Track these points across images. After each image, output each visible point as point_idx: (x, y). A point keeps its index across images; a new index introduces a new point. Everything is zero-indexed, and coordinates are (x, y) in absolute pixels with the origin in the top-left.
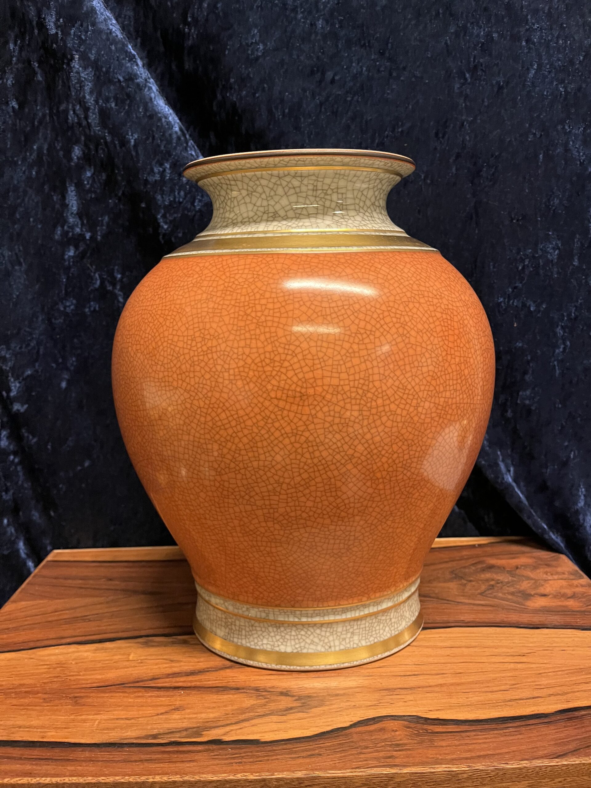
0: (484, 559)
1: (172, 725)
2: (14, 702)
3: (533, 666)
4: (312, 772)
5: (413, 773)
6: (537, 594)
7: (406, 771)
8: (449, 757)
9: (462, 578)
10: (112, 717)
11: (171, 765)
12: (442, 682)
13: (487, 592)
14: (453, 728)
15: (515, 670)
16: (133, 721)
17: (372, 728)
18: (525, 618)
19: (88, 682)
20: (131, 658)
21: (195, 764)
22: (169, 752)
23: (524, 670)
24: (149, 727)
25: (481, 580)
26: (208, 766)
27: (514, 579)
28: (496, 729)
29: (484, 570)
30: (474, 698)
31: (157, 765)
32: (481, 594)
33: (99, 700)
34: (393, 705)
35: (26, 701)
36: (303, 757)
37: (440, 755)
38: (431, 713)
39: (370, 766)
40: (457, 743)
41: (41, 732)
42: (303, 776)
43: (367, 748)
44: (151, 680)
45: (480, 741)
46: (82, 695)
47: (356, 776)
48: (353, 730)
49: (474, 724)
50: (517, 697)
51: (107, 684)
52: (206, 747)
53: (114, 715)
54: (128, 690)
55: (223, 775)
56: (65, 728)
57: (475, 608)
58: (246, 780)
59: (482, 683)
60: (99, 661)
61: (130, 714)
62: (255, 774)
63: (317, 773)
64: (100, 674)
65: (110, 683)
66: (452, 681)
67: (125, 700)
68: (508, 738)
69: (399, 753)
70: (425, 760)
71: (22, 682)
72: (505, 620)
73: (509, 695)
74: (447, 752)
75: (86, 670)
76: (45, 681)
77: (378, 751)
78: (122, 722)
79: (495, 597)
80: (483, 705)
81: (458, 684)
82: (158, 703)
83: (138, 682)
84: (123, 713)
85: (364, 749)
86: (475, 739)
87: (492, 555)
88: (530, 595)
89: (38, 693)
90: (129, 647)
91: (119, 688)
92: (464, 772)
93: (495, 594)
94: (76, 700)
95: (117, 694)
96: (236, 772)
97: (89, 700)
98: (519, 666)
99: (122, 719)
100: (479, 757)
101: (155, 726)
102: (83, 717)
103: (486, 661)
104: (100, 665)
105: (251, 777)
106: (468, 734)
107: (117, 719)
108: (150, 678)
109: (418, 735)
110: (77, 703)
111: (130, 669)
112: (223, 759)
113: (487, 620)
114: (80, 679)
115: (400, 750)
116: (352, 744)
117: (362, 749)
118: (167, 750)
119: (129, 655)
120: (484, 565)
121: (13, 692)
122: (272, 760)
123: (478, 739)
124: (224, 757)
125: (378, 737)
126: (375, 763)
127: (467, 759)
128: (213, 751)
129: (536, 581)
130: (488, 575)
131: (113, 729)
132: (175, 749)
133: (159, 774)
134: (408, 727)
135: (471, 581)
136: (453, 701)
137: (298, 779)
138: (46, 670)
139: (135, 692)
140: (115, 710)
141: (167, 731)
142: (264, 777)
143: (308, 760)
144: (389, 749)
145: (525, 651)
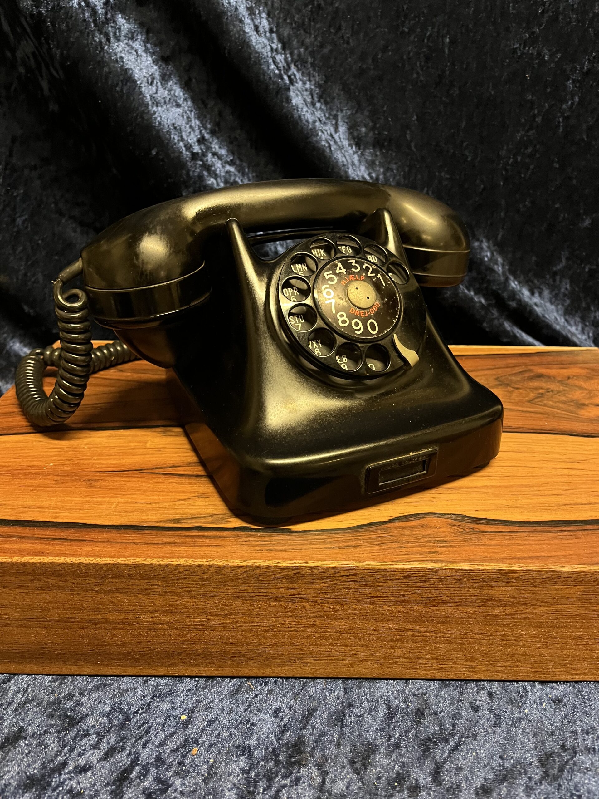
0: (532, 368)
1: (196, 511)
2: (23, 482)
3: (589, 473)
4: (349, 563)
5: (459, 569)
6: (591, 404)
7: (451, 566)
8: (498, 556)
9: (508, 385)
10: (130, 500)
11: (197, 549)
12: (488, 484)
13: (536, 400)
14: (503, 529)
15: (568, 475)
16: (153, 505)
17: (413, 523)
18: (578, 427)
19: (104, 466)
20: (148, 445)
21: (222, 549)
22: (193, 536)
23: (579, 476)
24: (171, 512)
25: (530, 388)
26: (235, 552)
27: (565, 388)
28: (550, 532)
29: (532, 379)
30: (524, 501)
31: (181, 549)
32: (529, 401)
33: (115, 484)
34: (436, 503)
35: (37, 482)
36: (339, 548)
37: (489, 553)
38: (477, 512)
39: (412, 560)
40: (506, 542)
41: (53, 513)
42: (339, 566)
43: (408, 542)
44: (170, 467)
45: (533, 542)
46: (97, 478)
47: (397, 568)
48: (392, 524)
49: (525, 525)
50: (572, 502)
51: (123, 469)
52: (234, 533)
53: (132, 498)
54: (146, 476)
55: (253, 561)
56: (80, 509)
57: (523, 414)
58: (278, 567)
59: (533, 487)
60: (114, 447)
61: (150, 499)
62: (287, 562)
63: (355, 564)
64: (114, 459)
65: (127, 468)
66: (499, 484)
67: (144, 485)
68: (563, 541)
69: (443, 549)
70: (472, 557)
71: (32, 464)
72: (557, 427)
73: (563, 500)
74: (496, 551)
75: (100, 454)
76: (56, 463)
77: (420, 546)
78: (142, 505)
79: (545, 405)
80: (534, 507)
81: (506, 487)
82: (179, 490)
83: (157, 468)
84: (142, 497)
85: (405, 543)
86: (526, 540)
87: (541, 364)
88: (584, 405)
89: (49, 474)
90: (145, 435)
91: (136, 474)
92: (515, 572)
93: (545, 402)
94: (90, 483)
95: (135, 479)
96: (267, 559)
97: (106, 483)
98: (573, 472)
99: (142, 503)
100: (532, 558)
101: (178, 511)
102: (100, 499)
103: (536, 466)
104: (115, 450)
105: (283, 564)
106: (519, 534)
107: (136, 503)
108: (169, 465)
109: (464, 532)
110: (91, 486)
111: (148, 456)
112: (253, 546)
113: (536, 427)
114: (94, 463)
115: (445, 547)
116: (391, 538)
117: (403, 543)
118: (191, 534)
119: (146, 442)
120: (532, 374)
121: (21, 473)
122: (306, 549)
123: (530, 540)
124: (254, 543)
125: (420, 533)
126: (418, 557)
127: (519, 558)
128: (241, 537)
129: (590, 391)
130: (536, 384)
131: (133, 512)
132: (201, 533)
133: (182, 557)
134: (453, 525)
135: (518, 388)
136: (502, 502)
137: (333, 568)
138: (57, 453)
139: (155, 478)
140: (133, 494)
141: (191, 517)
142: (298, 565)
143: (344, 551)
144: (432, 544)
145: (579, 458)
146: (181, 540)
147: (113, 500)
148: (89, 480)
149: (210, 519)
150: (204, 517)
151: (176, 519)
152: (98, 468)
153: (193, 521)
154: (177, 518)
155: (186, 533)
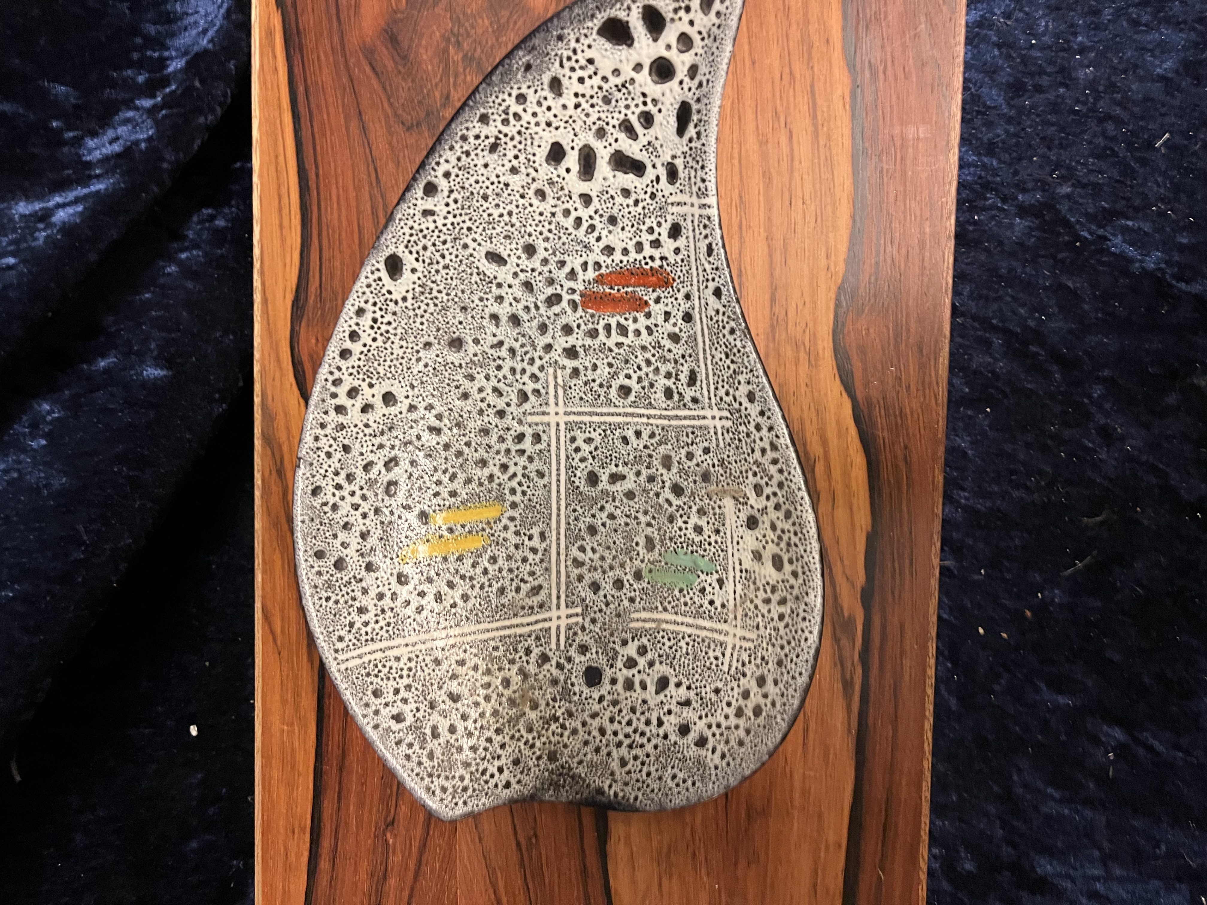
5: (951, 322)
11: (907, 655)
17: (857, 364)
26: (914, 606)
29: (403, 58)
31: (906, 675)
35: (752, 889)
36: (909, 473)
38: (832, 269)
41: (826, 851)
48: (859, 393)
50: (809, 121)
52: (876, 608)
56: (820, 817)
59: (769, 168)
62: (934, 540)
73: (803, 133)
76: (704, 873)
89: (733, 878)
94: (757, 814)
107: (804, 744)
110: (764, 812)
112: (902, 585)
116: (889, 399)
118: (876, 663)
124: (897, 583)
128: (884, 599)
130: (425, 54)
131: (826, 747)
133: (923, 672)
138: (675, 878)
141: (839, 668)
146: (888, 675)
147: (797, 778)
148: (749, 816)
149: (845, 642)
150: (840, 649)
151: (845, 688)
152: (716, 811)
153: (849, 665)
154: (840, 686)
155: (874, 672)
